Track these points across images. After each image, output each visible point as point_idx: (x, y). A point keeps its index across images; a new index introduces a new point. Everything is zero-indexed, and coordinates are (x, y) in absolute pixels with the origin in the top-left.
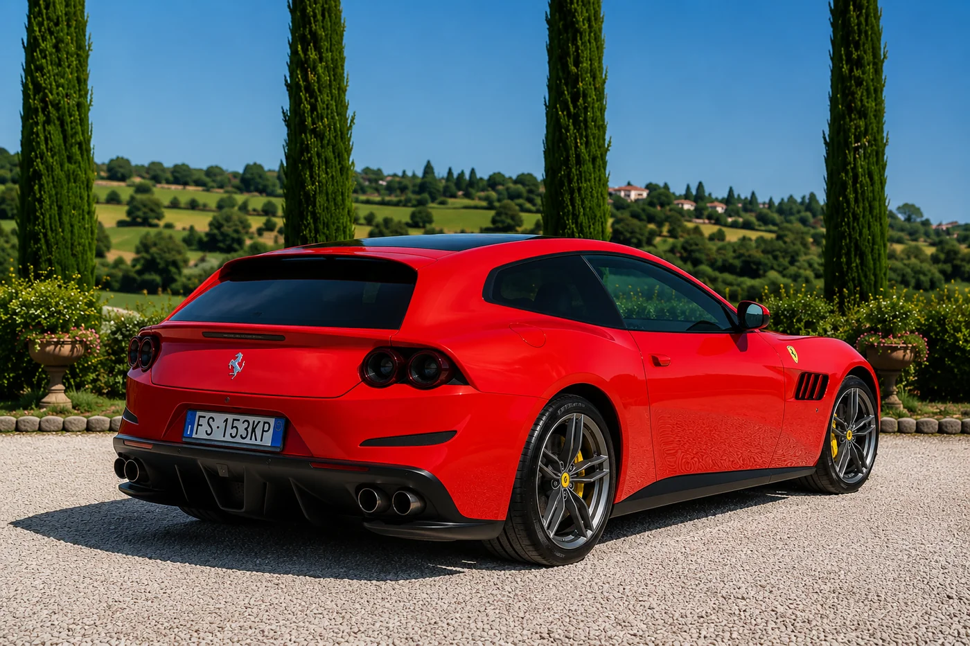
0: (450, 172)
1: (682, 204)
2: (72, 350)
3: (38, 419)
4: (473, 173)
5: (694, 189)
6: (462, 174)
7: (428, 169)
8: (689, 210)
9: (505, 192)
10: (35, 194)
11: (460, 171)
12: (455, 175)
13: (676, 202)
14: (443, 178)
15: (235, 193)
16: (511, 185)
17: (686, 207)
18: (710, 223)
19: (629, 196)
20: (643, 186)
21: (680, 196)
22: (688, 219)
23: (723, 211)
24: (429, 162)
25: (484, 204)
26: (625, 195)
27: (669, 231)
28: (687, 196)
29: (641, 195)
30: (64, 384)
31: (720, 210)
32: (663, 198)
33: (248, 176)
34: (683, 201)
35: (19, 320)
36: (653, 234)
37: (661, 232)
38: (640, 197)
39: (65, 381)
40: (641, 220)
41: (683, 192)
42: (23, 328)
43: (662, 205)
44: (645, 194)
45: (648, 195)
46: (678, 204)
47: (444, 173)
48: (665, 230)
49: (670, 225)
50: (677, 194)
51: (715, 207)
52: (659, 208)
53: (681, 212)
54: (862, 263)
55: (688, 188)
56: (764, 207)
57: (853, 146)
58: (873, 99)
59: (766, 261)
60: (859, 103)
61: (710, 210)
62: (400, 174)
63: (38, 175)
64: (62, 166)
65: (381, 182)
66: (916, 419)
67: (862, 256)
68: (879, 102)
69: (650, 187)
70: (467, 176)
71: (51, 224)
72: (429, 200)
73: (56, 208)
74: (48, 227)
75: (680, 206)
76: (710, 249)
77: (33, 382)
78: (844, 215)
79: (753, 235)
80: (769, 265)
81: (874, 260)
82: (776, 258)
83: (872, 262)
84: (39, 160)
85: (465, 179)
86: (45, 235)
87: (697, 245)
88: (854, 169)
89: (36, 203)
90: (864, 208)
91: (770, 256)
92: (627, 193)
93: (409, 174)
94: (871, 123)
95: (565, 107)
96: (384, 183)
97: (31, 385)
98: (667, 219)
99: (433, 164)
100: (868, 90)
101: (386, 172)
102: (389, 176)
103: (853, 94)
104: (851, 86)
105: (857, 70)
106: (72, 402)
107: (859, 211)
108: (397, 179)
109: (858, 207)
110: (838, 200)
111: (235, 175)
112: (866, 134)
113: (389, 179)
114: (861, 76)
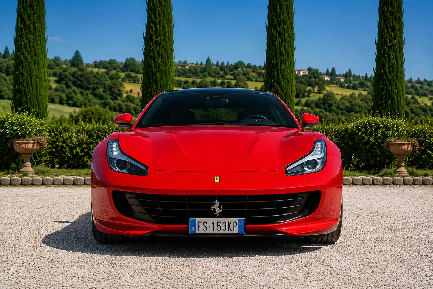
0: (218, 63)
1: (324, 77)
2: (33, 146)
3: (20, 179)
4: (228, 63)
5: (330, 71)
6: (223, 63)
7: (208, 61)
8: (327, 80)
9: (242, 72)
10: (20, 71)
11: (222, 62)
12: (220, 64)
13: (321, 76)
14: (215, 65)
15: (121, 72)
16: (245, 69)
17: (326, 78)
18: (337, 86)
19: (300, 73)
20: (307, 69)
21: (324, 73)
22: (327, 84)
23: (344, 81)
24: (208, 57)
25: (232, 77)
26: (298, 73)
27: (318, 90)
28: (327, 74)
29: (306, 73)
30: (31, 162)
31: (342, 80)
32: (315, 74)
33: (127, 64)
34: (325, 76)
35: (8, 132)
36: (310, 92)
37: (314, 91)
38: (304, 74)
39: (31, 160)
40: (304, 85)
41: (325, 72)
42: (10, 136)
43: (315, 78)
44: (307, 73)
45: (308, 73)
46: (322, 77)
47: (215, 63)
48: (316, 89)
49: (319, 87)
50: (322, 73)
51: (340, 79)
52: (313, 79)
53: (324, 81)
54: (392, 103)
55: (328, 71)
56: (363, 79)
57: (389, 45)
58: (398, 22)
59: (362, 105)
60: (392, 24)
61: (337, 80)
62: (195, 63)
63: (21, 62)
64: (32, 58)
65: (186, 67)
66: (413, 178)
67: (392, 99)
68: (401, 24)
69: (309, 69)
70: (225, 64)
71: (27, 85)
72: (208, 76)
73: (29, 78)
74: (26, 86)
75: (323, 78)
76: (336, 99)
77: (16, 161)
78: (384, 80)
79: (357, 92)
80: (364, 107)
81: (398, 101)
82: (367, 103)
83: (397, 102)
84: (22, 56)
85: (224, 66)
86: (24, 90)
87: (330, 97)
88: (389, 56)
89: (21, 75)
90: (393, 76)
91: (365, 102)
92: (299, 72)
93: (199, 63)
94: (396, 34)
95: (275, 28)
96: (188, 67)
97: (15, 162)
98: (317, 84)
99: (210, 58)
100: (396, 18)
101: (188, 63)
102: (190, 64)
103: (388, 20)
104: (388, 16)
105: (391, 8)
106: (35, 171)
107: (391, 78)
108: (194, 65)
109: (391, 76)
110: (381, 72)
111: (121, 63)
112: (395, 39)
113: (190, 65)
114: (393, 11)
